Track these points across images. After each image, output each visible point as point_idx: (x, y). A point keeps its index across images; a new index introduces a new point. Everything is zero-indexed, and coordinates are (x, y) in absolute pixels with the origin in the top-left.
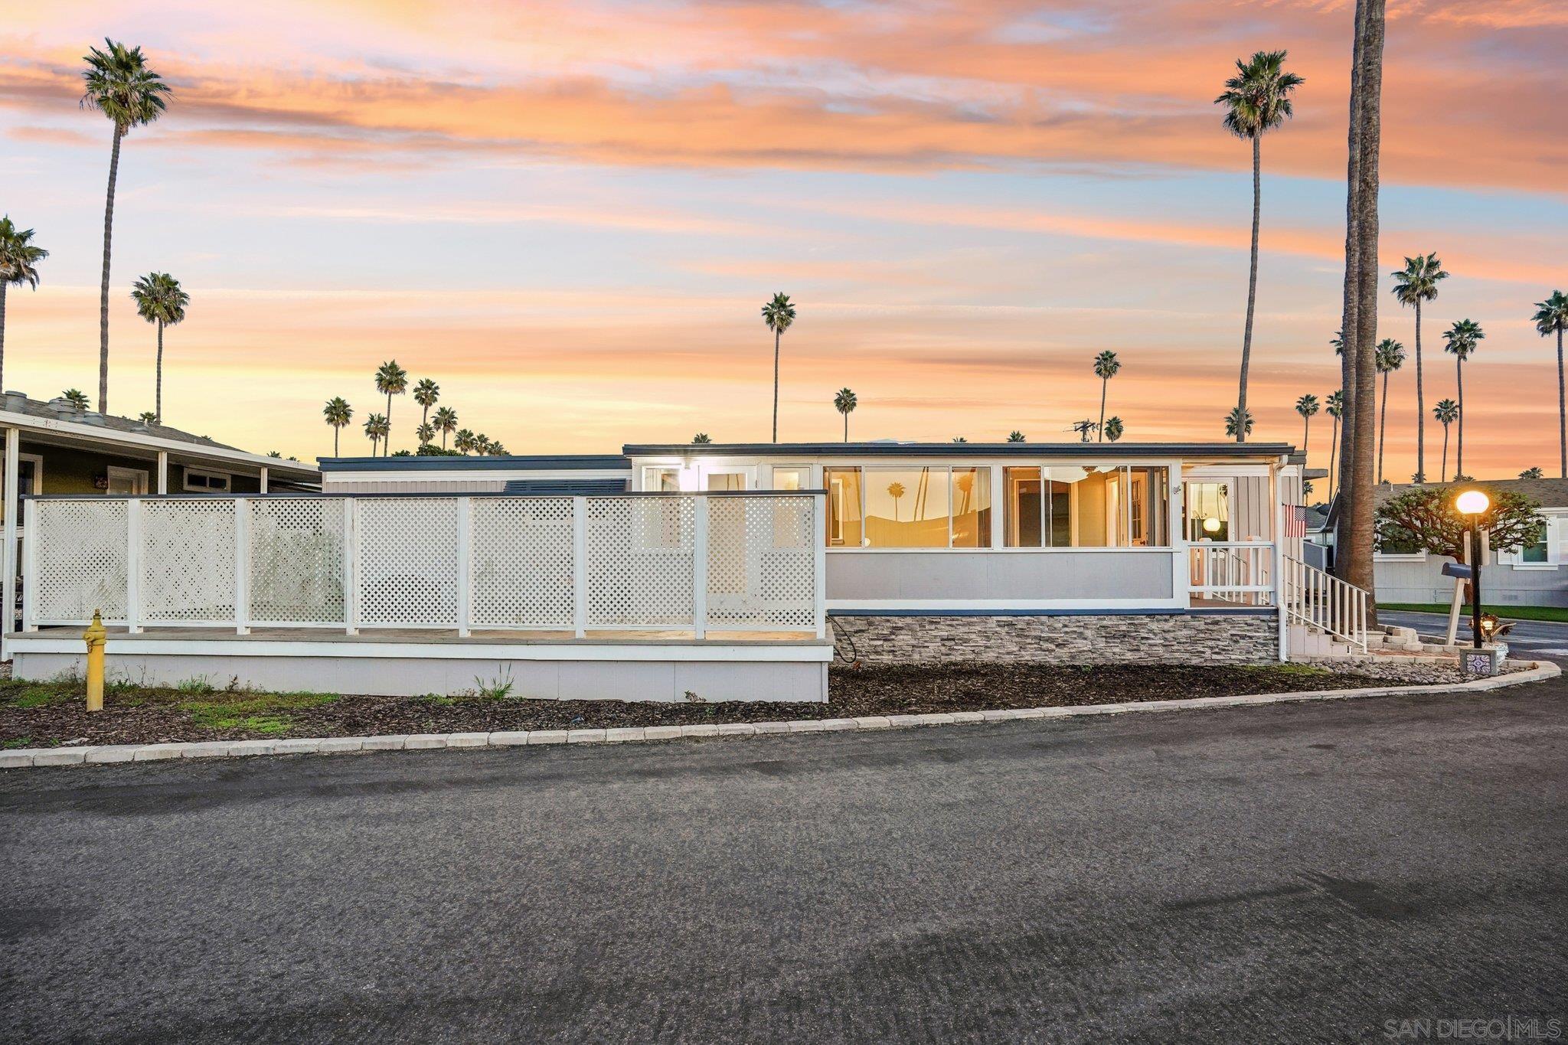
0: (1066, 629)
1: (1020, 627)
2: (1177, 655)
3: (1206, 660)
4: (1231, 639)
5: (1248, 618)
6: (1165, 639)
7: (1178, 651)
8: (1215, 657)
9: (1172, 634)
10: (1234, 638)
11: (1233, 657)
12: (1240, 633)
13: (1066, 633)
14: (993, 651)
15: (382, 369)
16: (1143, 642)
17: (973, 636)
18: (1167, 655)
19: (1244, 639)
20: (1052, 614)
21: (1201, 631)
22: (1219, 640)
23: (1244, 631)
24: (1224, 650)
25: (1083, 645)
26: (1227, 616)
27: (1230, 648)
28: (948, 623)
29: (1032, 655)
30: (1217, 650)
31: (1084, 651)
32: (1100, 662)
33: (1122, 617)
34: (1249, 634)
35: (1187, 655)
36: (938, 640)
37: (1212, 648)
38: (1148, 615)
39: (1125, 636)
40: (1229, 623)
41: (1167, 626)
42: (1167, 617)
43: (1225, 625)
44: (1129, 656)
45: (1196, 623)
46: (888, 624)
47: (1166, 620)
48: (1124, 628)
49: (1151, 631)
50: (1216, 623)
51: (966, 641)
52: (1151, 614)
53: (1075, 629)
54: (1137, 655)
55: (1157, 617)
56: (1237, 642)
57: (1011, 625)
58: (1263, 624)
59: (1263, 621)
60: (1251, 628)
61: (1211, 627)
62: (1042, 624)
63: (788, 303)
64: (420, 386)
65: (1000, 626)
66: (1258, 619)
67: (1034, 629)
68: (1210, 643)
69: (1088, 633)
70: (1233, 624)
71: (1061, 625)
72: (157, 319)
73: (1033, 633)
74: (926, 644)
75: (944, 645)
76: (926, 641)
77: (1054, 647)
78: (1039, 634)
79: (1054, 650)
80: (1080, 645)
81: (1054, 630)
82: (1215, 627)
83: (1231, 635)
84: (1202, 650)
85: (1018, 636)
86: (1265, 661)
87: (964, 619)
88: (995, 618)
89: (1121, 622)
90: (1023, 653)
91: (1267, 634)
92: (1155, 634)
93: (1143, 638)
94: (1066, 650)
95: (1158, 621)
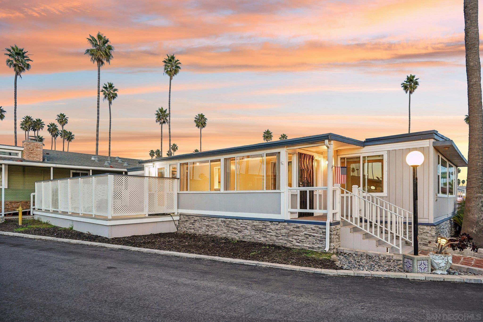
0: (242, 225)
1: (227, 223)
2: (281, 241)
3: (293, 245)
4: (304, 236)
5: (313, 226)
6: (277, 233)
7: (281, 239)
8: (297, 244)
9: (279, 231)
10: (306, 236)
11: (305, 245)
12: (308, 233)
13: (242, 227)
14: (220, 232)
15: (264, 133)
16: (268, 233)
17: (214, 225)
18: (277, 241)
19: (311, 237)
20: (237, 218)
21: (291, 231)
22: (299, 236)
23: (311, 232)
24: (301, 241)
25: (247, 232)
26: (304, 225)
27: (304, 241)
28: (208, 219)
29: (231, 235)
30: (298, 241)
31: (247, 235)
32: (253, 240)
33: (260, 222)
34: (313, 234)
35: (285, 242)
36: (205, 226)
37: (296, 239)
38: (270, 222)
39: (261, 230)
40: (304, 228)
41: (277, 227)
42: (277, 223)
43: (302, 229)
44: (262, 239)
45: (289, 227)
46: (193, 219)
47: (277, 224)
48: (261, 227)
49: (271, 229)
50: (298, 227)
51: (212, 227)
52: (272, 221)
53: (244, 225)
54: (266, 239)
55: (273, 222)
56: (307, 238)
57: (225, 222)
58: (320, 230)
59: (320, 228)
60: (314, 231)
61: (295, 229)
62: (234, 222)
63: (415, 79)
64: (281, 137)
65: (222, 222)
66: (318, 227)
67: (232, 224)
68: (295, 237)
69: (249, 228)
70: (306, 228)
71: (240, 223)
72: (200, 127)
73: (231, 226)
74: (202, 227)
75: (206, 228)
76: (202, 226)
77: (237, 232)
78: (233, 226)
79: (237, 234)
80: (246, 233)
81: (238, 225)
82: (297, 230)
83: (305, 234)
84: (291, 240)
85: (227, 227)
86: (321, 249)
87: (212, 219)
88: (220, 219)
89: (260, 224)
90: (228, 233)
91: (322, 235)
92: (272, 230)
93: (268, 232)
94: (241, 234)
95: (274, 224)
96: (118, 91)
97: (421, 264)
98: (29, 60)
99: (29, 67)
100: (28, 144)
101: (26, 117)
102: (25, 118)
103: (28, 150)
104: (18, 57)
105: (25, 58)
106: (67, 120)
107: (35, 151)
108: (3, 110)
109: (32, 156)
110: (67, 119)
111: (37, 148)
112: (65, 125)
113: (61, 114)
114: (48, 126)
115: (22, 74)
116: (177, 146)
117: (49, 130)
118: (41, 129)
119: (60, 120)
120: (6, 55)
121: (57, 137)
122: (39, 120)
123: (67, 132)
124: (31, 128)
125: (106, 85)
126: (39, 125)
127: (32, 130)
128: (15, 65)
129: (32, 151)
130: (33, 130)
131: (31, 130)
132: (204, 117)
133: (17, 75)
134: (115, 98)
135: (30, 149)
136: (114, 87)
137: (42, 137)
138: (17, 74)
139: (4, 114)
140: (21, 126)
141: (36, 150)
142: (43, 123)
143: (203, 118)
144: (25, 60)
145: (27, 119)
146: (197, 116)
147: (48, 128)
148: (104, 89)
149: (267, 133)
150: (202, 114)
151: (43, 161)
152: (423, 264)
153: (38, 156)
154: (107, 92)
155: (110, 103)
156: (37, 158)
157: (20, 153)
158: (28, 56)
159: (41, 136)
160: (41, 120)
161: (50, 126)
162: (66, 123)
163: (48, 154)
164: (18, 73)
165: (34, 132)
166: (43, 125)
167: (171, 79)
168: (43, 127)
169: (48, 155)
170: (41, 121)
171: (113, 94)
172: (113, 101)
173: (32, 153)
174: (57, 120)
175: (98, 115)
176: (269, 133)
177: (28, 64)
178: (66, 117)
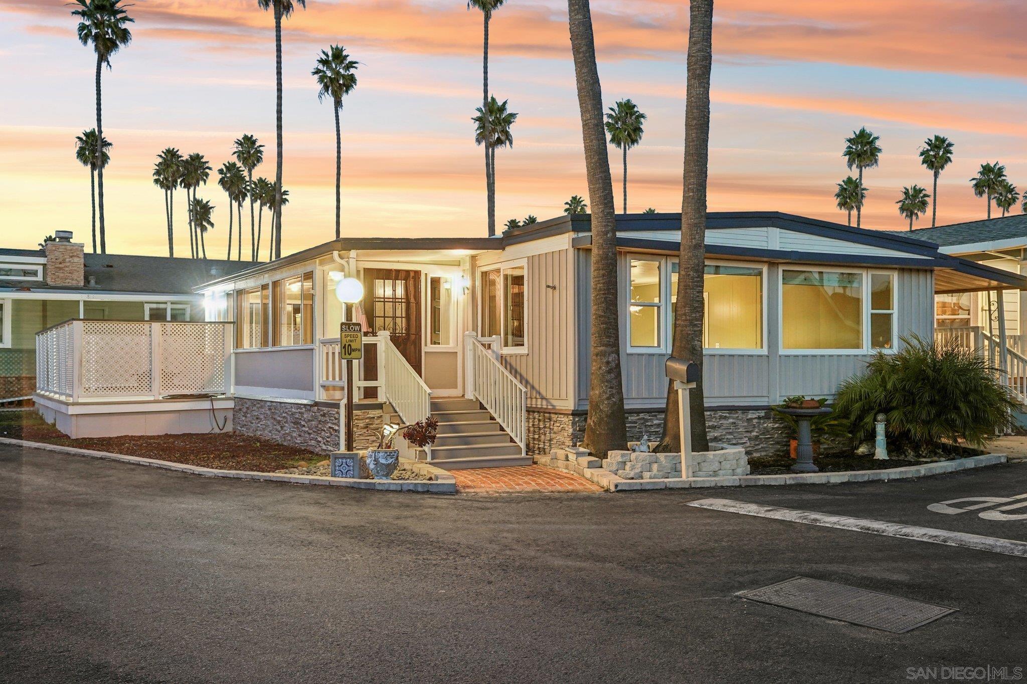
2: (312, 442)
3: (321, 450)
6: (309, 428)
7: (313, 438)
8: (324, 447)
9: (311, 423)
10: (330, 431)
14: (267, 429)
17: (262, 417)
18: (309, 442)
22: (325, 431)
24: (327, 441)
26: (329, 409)
29: (275, 435)
31: (287, 434)
33: (297, 406)
34: (335, 427)
35: (315, 445)
36: (255, 418)
37: (323, 438)
39: (298, 423)
41: (310, 416)
48: (298, 416)
49: (305, 419)
50: (325, 415)
53: (285, 414)
54: (301, 440)
56: (331, 434)
60: (336, 421)
62: (278, 410)
67: (276, 413)
68: (323, 434)
69: (288, 419)
79: (280, 432)
80: (286, 429)
84: (320, 439)
87: (261, 403)
88: (267, 403)
89: (297, 411)
90: (273, 432)
93: (303, 426)
96: (356, 68)
97: (342, 464)
98: (125, 19)
99: (129, 38)
100: (54, 248)
101: (165, 151)
102: (163, 155)
103: (53, 262)
104: (102, 17)
105: (119, 16)
106: (261, 152)
107: (68, 264)
108: (106, 141)
109: (62, 275)
110: (261, 148)
111: (71, 257)
112: (255, 168)
113: (246, 138)
114: (221, 171)
115: (113, 57)
116: (582, 203)
117: (222, 182)
118: (202, 183)
119: (243, 153)
120: (74, 15)
121: (243, 202)
122: (198, 155)
123: (267, 184)
124: (179, 181)
125: (327, 55)
126: (196, 170)
127: (183, 185)
128: (96, 38)
129: (60, 263)
130: (185, 187)
131: (178, 187)
132: (636, 109)
133: (102, 62)
134: (352, 86)
135: (56, 259)
136: (348, 56)
137: (208, 202)
138: (102, 58)
139: (107, 152)
140: (156, 177)
141: (70, 261)
142: (207, 165)
143: (631, 115)
144: (118, 20)
145: (167, 156)
146: (612, 109)
147: (220, 176)
148: (321, 67)
149: (860, 140)
150: (628, 101)
151: (84, 286)
152: (344, 465)
153: (75, 276)
154: (329, 74)
155: (338, 103)
156: (73, 279)
157: (40, 269)
158: (124, 9)
159: (204, 202)
160: (202, 157)
161: (225, 170)
162: (258, 161)
163: (111, 266)
164: (102, 56)
165: (186, 189)
166: (207, 170)
167: (487, 17)
168: (207, 175)
169: (110, 269)
170: (203, 160)
171: (343, 76)
172: (345, 98)
173: (60, 269)
174: (236, 155)
175: (280, 149)
176: (865, 141)
177: (125, 30)
178: (257, 144)
